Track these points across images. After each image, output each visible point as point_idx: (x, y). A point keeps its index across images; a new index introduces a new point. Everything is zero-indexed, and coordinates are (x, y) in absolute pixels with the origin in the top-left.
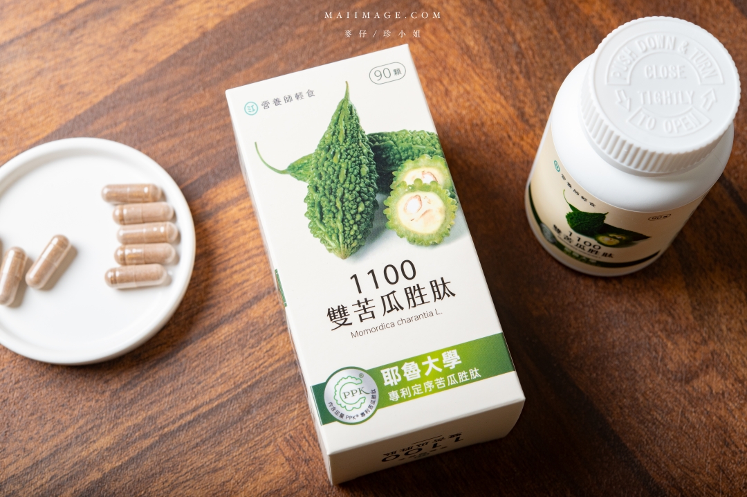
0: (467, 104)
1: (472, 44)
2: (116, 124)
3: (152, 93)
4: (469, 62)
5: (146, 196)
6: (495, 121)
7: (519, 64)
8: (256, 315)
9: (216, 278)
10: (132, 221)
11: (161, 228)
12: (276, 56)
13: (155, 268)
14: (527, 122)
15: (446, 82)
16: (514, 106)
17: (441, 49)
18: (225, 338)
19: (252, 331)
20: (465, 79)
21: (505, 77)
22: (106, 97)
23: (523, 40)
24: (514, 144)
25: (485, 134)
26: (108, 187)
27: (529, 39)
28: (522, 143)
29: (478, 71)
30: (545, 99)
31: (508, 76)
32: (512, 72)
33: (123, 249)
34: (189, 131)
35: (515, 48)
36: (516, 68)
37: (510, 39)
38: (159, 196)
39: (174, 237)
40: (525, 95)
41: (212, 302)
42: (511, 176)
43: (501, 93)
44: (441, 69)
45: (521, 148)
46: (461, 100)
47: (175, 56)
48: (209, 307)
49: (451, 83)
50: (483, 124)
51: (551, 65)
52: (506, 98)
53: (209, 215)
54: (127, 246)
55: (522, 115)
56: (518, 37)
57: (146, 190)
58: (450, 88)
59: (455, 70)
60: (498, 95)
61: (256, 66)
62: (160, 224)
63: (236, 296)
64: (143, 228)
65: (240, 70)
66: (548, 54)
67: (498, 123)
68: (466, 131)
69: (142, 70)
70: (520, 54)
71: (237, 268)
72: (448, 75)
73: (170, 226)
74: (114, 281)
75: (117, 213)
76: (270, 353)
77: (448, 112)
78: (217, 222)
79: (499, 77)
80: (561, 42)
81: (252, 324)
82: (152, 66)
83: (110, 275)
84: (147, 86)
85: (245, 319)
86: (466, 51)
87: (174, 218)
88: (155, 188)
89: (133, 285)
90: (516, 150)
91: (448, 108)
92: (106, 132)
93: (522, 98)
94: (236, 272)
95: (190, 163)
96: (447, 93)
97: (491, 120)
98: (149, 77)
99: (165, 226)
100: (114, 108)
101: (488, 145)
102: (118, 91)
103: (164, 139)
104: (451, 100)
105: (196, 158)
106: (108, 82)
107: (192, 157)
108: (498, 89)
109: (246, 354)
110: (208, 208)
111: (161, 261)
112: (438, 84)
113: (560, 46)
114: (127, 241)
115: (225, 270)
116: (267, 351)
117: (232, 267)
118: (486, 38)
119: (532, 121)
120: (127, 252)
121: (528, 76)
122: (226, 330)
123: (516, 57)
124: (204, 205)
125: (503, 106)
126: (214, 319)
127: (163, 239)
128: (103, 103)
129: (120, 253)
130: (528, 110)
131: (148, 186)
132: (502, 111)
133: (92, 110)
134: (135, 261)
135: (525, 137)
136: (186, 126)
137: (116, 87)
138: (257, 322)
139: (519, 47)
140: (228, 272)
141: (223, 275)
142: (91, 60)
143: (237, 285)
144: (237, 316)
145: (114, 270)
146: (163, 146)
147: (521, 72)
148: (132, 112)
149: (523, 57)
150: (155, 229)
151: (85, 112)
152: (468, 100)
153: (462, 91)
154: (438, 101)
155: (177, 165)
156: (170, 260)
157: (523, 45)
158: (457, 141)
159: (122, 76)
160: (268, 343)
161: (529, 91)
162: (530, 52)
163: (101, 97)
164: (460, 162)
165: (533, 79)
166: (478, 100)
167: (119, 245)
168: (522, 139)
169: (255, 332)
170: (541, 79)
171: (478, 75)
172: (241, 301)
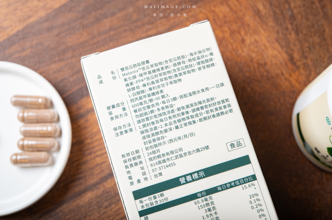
0: (256, 50)
1: (261, 8)
2: (24, 50)
3: (49, 30)
4: (259, 20)
5: (40, 104)
6: (274, 62)
7: (292, 24)
8: (110, 186)
9: (85, 159)
10: (30, 121)
11: (49, 128)
12: (131, 9)
13: (43, 155)
14: (294, 64)
15: (243, 33)
16: (287, 52)
17: (241, 10)
18: (88, 201)
19: (106, 197)
20: (255, 32)
21: (282, 33)
22: (18, 32)
23: (295, 7)
24: (285, 79)
25: (267, 71)
26: (16, 96)
27: (299, 7)
28: (291, 79)
29: (265, 27)
30: (307, 49)
31: (285, 32)
32: (287, 29)
33: (23, 140)
34: (72, 57)
35: (289, 13)
36: (290, 27)
37: (287, 6)
38: (49, 105)
39: (57, 134)
40: (295, 45)
41: (81, 175)
42: (282, 101)
43: (279, 43)
44: (240, 24)
45: (290, 82)
46: (252, 47)
47: (65, 5)
48: (79, 179)
49: (246, 34)
50: (266, 64)
51: (313, 26)
52: (282, 47)
53: (82, 116)
54: (26, 138)
55: (292, 59)
56: (292, 5)
57: (40, 101)
58: (246, 38)
59: (249, 25)
60: (277, 44)
61: (118, 15)
62: (48, 124)
63: (96, 172)
64: (36, 126)
65: (106, 17)
66: (311, 17)
67: (276, 64)
68: (254, 68)
69: (42, 14)
70: (293, 17)
71: (99, 153)
72: (244, 28)
73: (55, 126)
74: (16, 162)
75: (21, 115)
76: (117, 212)
77: (243, 54)
78: (87, 121)
79: (278, 32)
80: (320, 10)
81: (107, 192)
82: (49, 11)
83: (14, 158)
84: (46, 25)
85: (102, 189)
86: (257, 13)
87: (58, 119)
88: (46, 99)
89: (29, 165)
90: (287, 83)
91: (243, 51)
92: (17, 55)
93: (292, 47)
94: (97, 156)
95: (71, 79)
96: (243, 41)
97: (271, 61)
98: (47, 19)
99: (52, 126)
100: (23, 38)
101: (268, 79)
102: (26, 27)
103: (55, 62)
104: (245, 46)
105: (75, 77)
106: (20, 21)
107: (73, 75)
108: (277, 40)
109: (102, 213)
110: (82, 111)
111: (48, 150)
112: (237, 34)
113: (319, 13)
114: (27, 135)
115: (90, 154)
116: (115, 211)
117: (95, 152)
118: (271, 4)
119: (299, 63)
120: (26, 142)
121: (297, 33)
122: (89, 196)
123: (290, 19)
124: (79, 109)
125: (279, 52)
126: (82, 187)
127: (50, 135)
128: (16, 35)
129: (21, 143)
130: (296, 56)
131: (42, 98)
132: (279, 56)
133: (8, 39)
134: (30, 149)
135: (293, 75)
136: (69, 54)
137: (25, 24)
138: (110, 191)
139: (293, 12)
140: (93, 155)
141: (89, 157)
142: (10, 5)
143: (97, 165)
144: (98, 186)
145: (16, 155)
146: (54, 67)
147: (293, 29)
148: (34, 42)
149: (295, 19)
150: (45, 129)
151: (4, 41)
152: (257, 47)
153: (253, 40)
154: (237, 47)
155: (62, 80)
156: (54, 149)
157: (295, 11)
158: (247, 74)
159: (29, 17)
160: (116, 206)
161: (297, 43)
162: (299, 16)
163: (15, 31)
164: (249, 89)
165: (300, 35)
166: (263, 47)
167: (21, 137)
168: (291, 75)
169: (108, 198)
170: (306, 35)
171: (264, 30)
172: (100, 176)
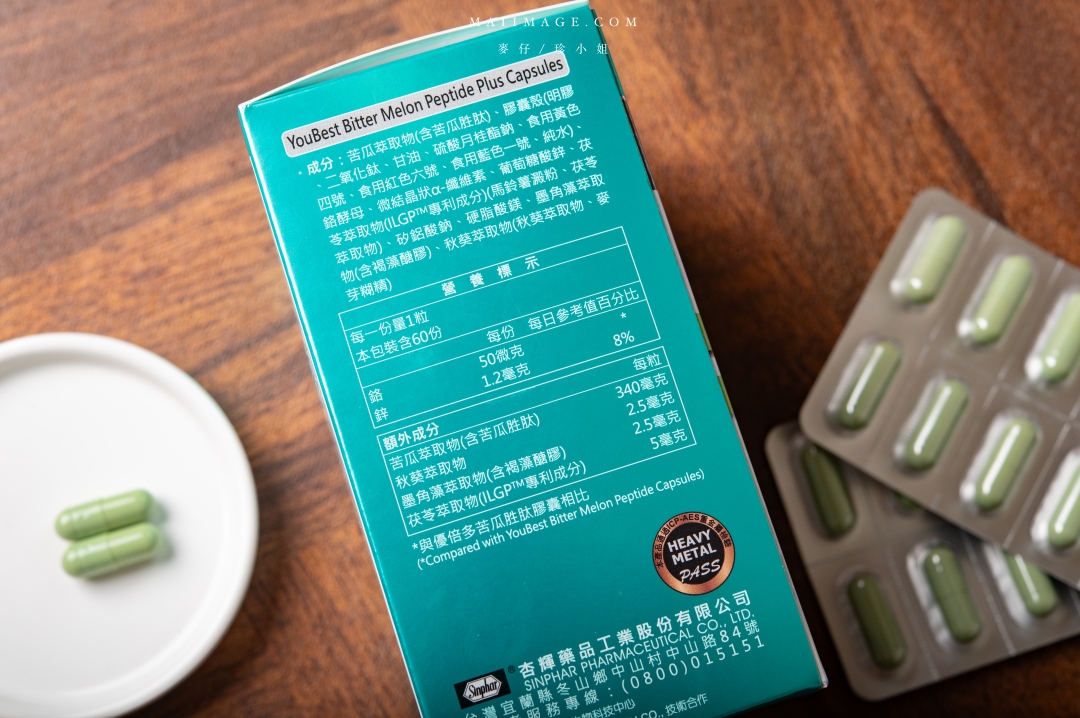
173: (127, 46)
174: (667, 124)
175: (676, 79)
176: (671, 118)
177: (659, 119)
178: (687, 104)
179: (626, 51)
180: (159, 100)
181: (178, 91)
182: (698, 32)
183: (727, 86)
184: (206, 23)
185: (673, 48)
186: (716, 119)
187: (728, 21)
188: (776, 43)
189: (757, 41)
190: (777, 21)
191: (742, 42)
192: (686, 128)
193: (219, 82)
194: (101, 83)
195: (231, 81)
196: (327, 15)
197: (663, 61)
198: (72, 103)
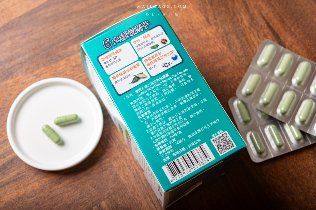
173: (71, 14)
174: (202, 28)
175: (204, 18)
176: (203, 27)
177: (200, 27)
178: (207, 23)
179: (192, 12)
180: (79, 26)
181: (83, 24)
182: (209, 7)
183: (216, 19)
184: (90, 8)
185: (203, 11)
186: (213, 27)
187: (216, 4)
188: (228, 9)
189: (223, 9)
190: (228, 4)
191: (220, 9)
192: (206, 29)
193: (93, 21)
194: (65, 22)
195: (96, 21)
196: (119, 5)
197: (201, 14)
198: (58, 27)
